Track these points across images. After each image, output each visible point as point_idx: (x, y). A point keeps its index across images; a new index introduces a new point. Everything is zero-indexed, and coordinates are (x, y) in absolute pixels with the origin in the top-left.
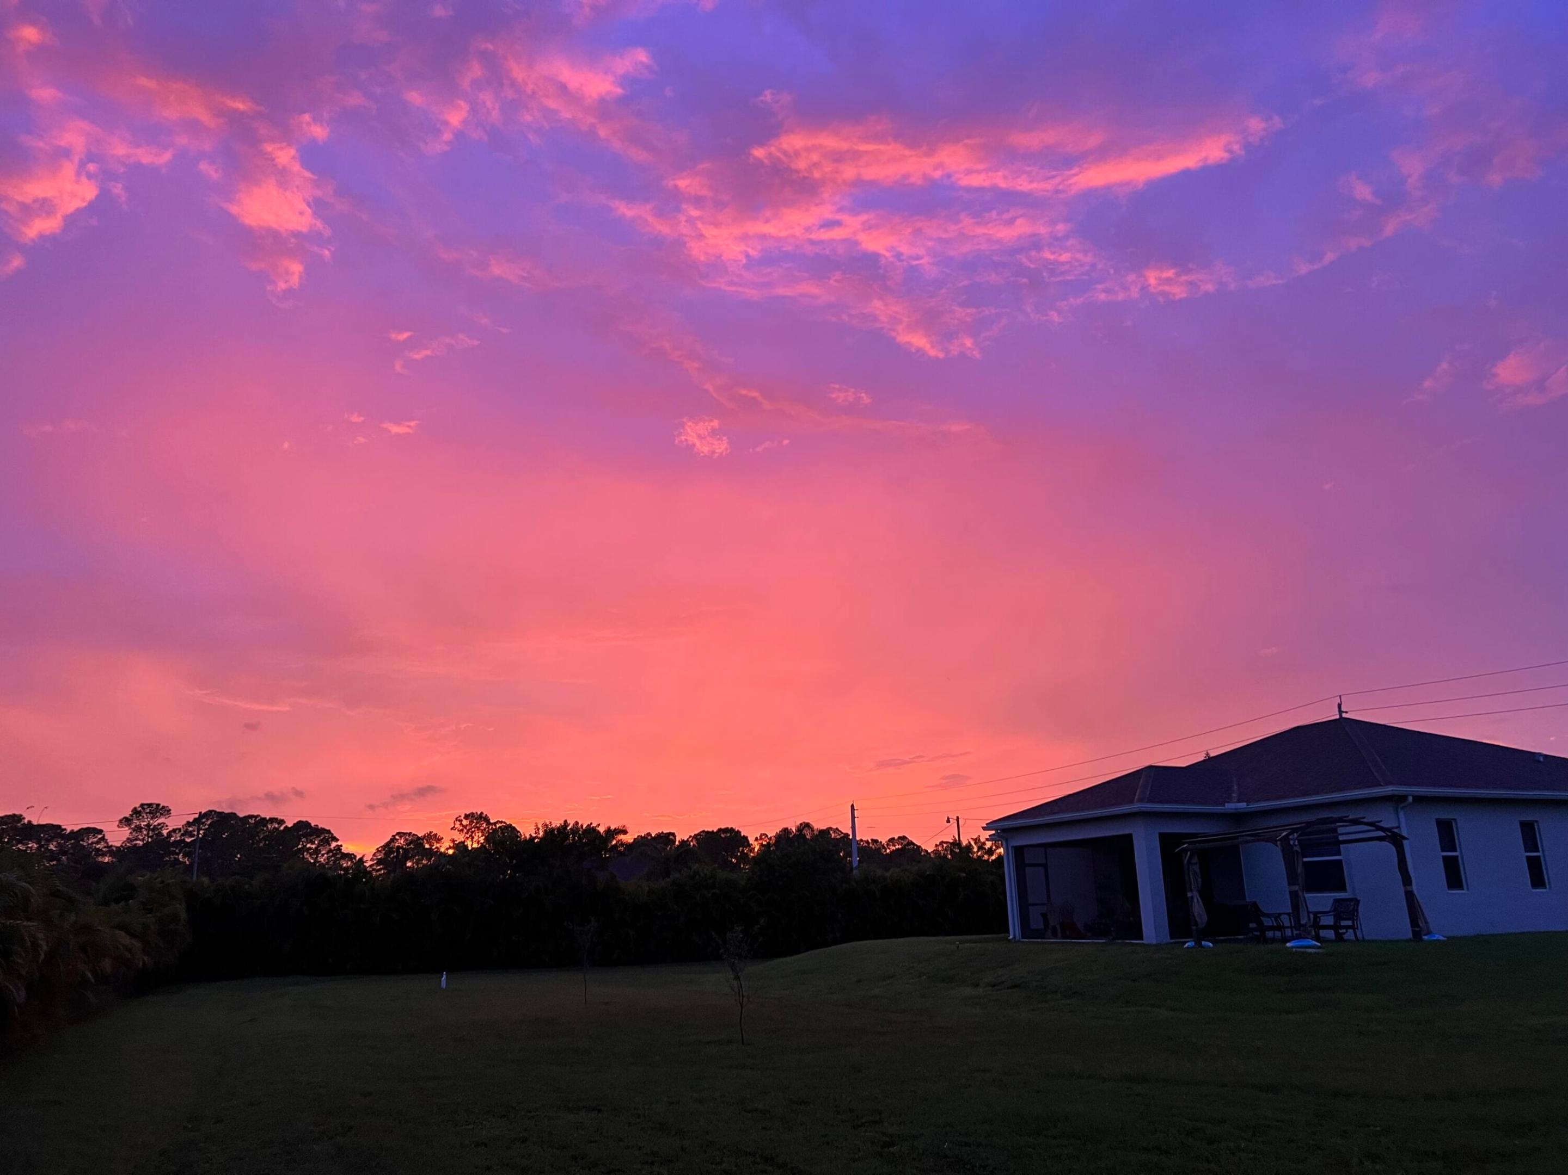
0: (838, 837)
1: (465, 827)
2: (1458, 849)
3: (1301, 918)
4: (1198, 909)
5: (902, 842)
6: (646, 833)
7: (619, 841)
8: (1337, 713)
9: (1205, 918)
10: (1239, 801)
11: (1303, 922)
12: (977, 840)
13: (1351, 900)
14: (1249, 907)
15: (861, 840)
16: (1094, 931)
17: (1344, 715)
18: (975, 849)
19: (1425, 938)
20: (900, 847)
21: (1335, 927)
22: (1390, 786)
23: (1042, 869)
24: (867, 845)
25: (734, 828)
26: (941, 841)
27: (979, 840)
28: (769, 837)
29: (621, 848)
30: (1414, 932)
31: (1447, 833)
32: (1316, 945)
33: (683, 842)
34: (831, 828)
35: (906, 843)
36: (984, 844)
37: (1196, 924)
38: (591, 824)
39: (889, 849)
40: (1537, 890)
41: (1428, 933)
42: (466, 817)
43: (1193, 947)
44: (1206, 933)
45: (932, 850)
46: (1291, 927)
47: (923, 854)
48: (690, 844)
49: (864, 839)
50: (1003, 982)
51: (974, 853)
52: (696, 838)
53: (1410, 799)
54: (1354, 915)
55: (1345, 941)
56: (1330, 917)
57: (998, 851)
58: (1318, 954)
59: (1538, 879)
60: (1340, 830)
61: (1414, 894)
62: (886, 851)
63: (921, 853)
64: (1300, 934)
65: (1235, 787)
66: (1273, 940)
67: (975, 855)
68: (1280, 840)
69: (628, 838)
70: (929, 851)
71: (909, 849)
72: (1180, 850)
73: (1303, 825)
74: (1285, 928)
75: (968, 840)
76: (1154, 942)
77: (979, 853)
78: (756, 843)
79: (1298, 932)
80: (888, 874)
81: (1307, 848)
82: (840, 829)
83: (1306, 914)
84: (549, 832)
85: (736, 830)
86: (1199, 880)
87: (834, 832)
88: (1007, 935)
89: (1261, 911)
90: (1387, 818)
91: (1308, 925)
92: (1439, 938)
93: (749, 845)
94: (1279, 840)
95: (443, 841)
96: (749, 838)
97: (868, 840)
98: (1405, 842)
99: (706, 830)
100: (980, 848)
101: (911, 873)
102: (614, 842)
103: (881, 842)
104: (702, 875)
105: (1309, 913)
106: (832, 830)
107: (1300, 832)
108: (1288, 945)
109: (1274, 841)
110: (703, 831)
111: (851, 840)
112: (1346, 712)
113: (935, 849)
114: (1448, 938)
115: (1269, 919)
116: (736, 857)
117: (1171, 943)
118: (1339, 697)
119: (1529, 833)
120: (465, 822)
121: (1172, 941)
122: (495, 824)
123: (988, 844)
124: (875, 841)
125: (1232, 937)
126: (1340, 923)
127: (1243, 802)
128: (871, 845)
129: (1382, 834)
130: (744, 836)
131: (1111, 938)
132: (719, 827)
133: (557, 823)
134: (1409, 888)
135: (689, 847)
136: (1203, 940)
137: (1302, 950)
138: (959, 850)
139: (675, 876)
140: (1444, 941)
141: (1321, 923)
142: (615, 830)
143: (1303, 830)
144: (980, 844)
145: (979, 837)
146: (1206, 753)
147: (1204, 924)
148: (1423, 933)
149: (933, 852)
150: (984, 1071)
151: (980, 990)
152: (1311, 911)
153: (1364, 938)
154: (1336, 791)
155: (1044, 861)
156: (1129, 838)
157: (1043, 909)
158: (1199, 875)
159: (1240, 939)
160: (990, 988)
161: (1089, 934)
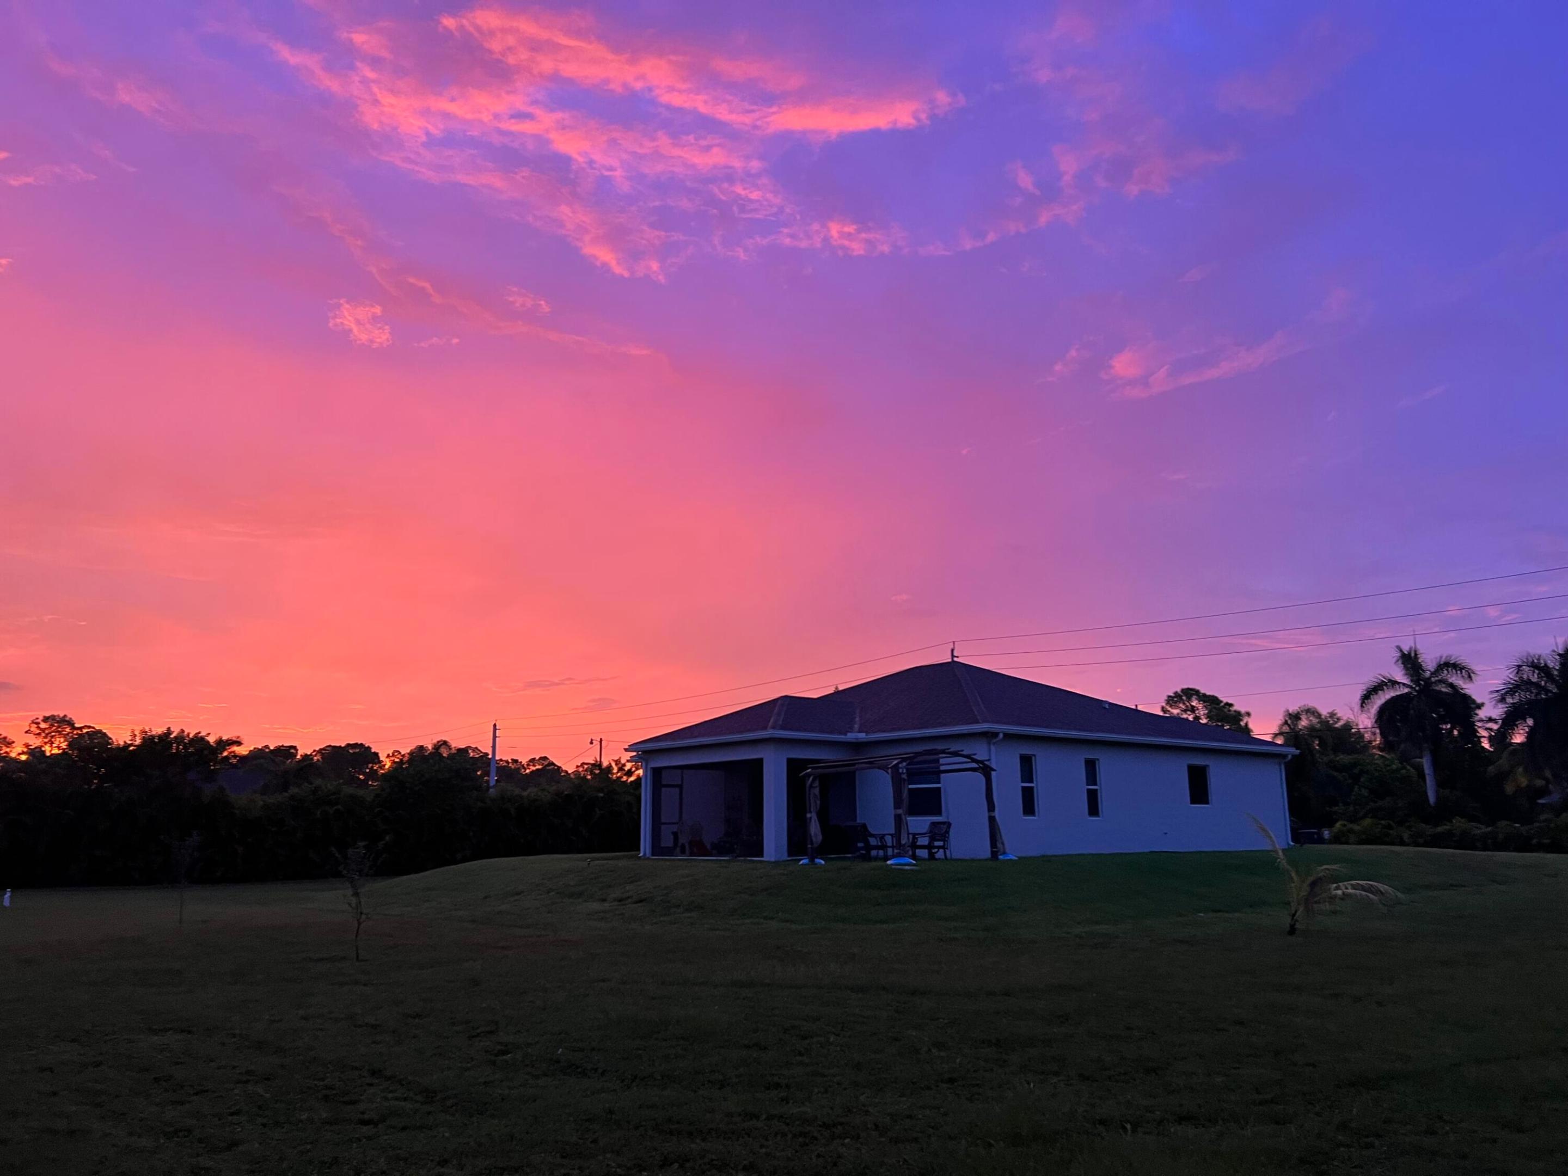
0: (477, 756)
1: (43, 730)
2: (1035, 782)
3: (902, 838)
4: (815, 829)
5: (543, 762)
7: (231, 752)
8: (950, 656)
9: (820, 838)
10: (860, 732)
11: (903, 842)
12: (617, 762)
13: (944, 823)
14: (858, 828)
15: (501, 760)
16: (719, 849)
17: (955, 659)
18: (615, 771)
19: (1001, 857)
20: (540, 767)
21: (929, 847)
22: (985, 724)
23: (677, 790)
24: (506, 765)
25: (364, 744)
26: (582, 762)
27: (620, 761)
28: (402, 754)
29: (233, 760)
30: (992, 852)
31: (1026, 761)
32: (911, 863)
33: (306, 757)
34: (470, 747)
35: (546, 763)
36: (624, 765)
37: (812, 844)
38: (200, 733)
39: (529, 769)
40: (1092, 818)
41: (1004, 853)
42: (46, 719)
43: (807, 864)
44: (821, 851)
46: (893, 847)
47: (562, 774)
48: (313, 758)
49: (504, 759)
50: (629, 897)
51: (614, 774)
52: (320, 753)
53: (1001, 735)
54: (945, 837)
55: (936, 859)
56: (926, 838)
57: (638, 772)
58: (912, 870)
59: (1094, 810)
60: (942, 761)
61: (996, 819)
62: (525, 771)
64: (900, 853)
65: (857, 719)
66: (876, 858)
67: (615, 776)
68: (891, 768)
69: (242, 750)
70: (570, 772)
71: (549, 769)
72: (805, 774)
73: (911, 755)
74: (888, 847)
75: (609, 761)
76: (773, 860)
77: (619, 774)
78: (388, 760)
79: (898, 851)
80: (525, 794)
81: (914, 776)
82: (479, 748)
83: (906, 835)
84: (149, 741)
85: (367, 746)
86: (818, 802)
87: (474, 751)
88: (638, 852)
89: (868, 831)
90: (981, 751)
91: (907, 844)
92: (1012, 858)
93: (380, 762)
95: (14, 745)
96: (380, 755)
97: (507, 760)
98: (993, 773)
100: (621, 769)
101: (549, 793)
102: (225, 754)
103: (521, 762)
104: (325, 791)
105: (909, 834)
106: (470, 749)
107: (907, 762)
108: (889, 862)
109: (884, 768)
110: (330, 746)
111: (490, 759)
112: (958, 657)
113: (576, 769)
114: (1019, 858)
115: (874, 839)
116: (364, 774)
117: (788, 861)
119: (1091, 766)
120: (43, 725)
121: (790, 858)
122: (81, 729)
123: (628, 766)
124: (515, 761)
125: (842, 855)
126: (933, 843)
127: (862, 732)
128: (510, 765)
129: (974, 765)
130: (375, 752)
131: (735, 855)
133: (158, 730)
134: (992, 814)
135: (311, 762)
136: (817, 858)
137: (899, 867)
138: (599, 771)
139: (294, 790)
140: (1015, 860)
141: (918, 844)
142: (227, 740)
143: (911, 760)
144: (620, 765)
145: (620, 758)
146: (835, 686)
147: (819, 842)
148: (999, 854)
149: (572, 772)
150: (603, 981)
151: (606, 905)
152: (910, 832)
153: (951, 857)
154: (941, 726)
155: (680, 783)
156: (759, 762)
157: (675, 828)
158: (819, 797)
159: (849, 858)
160: (616, 903)
161: (714, 852)
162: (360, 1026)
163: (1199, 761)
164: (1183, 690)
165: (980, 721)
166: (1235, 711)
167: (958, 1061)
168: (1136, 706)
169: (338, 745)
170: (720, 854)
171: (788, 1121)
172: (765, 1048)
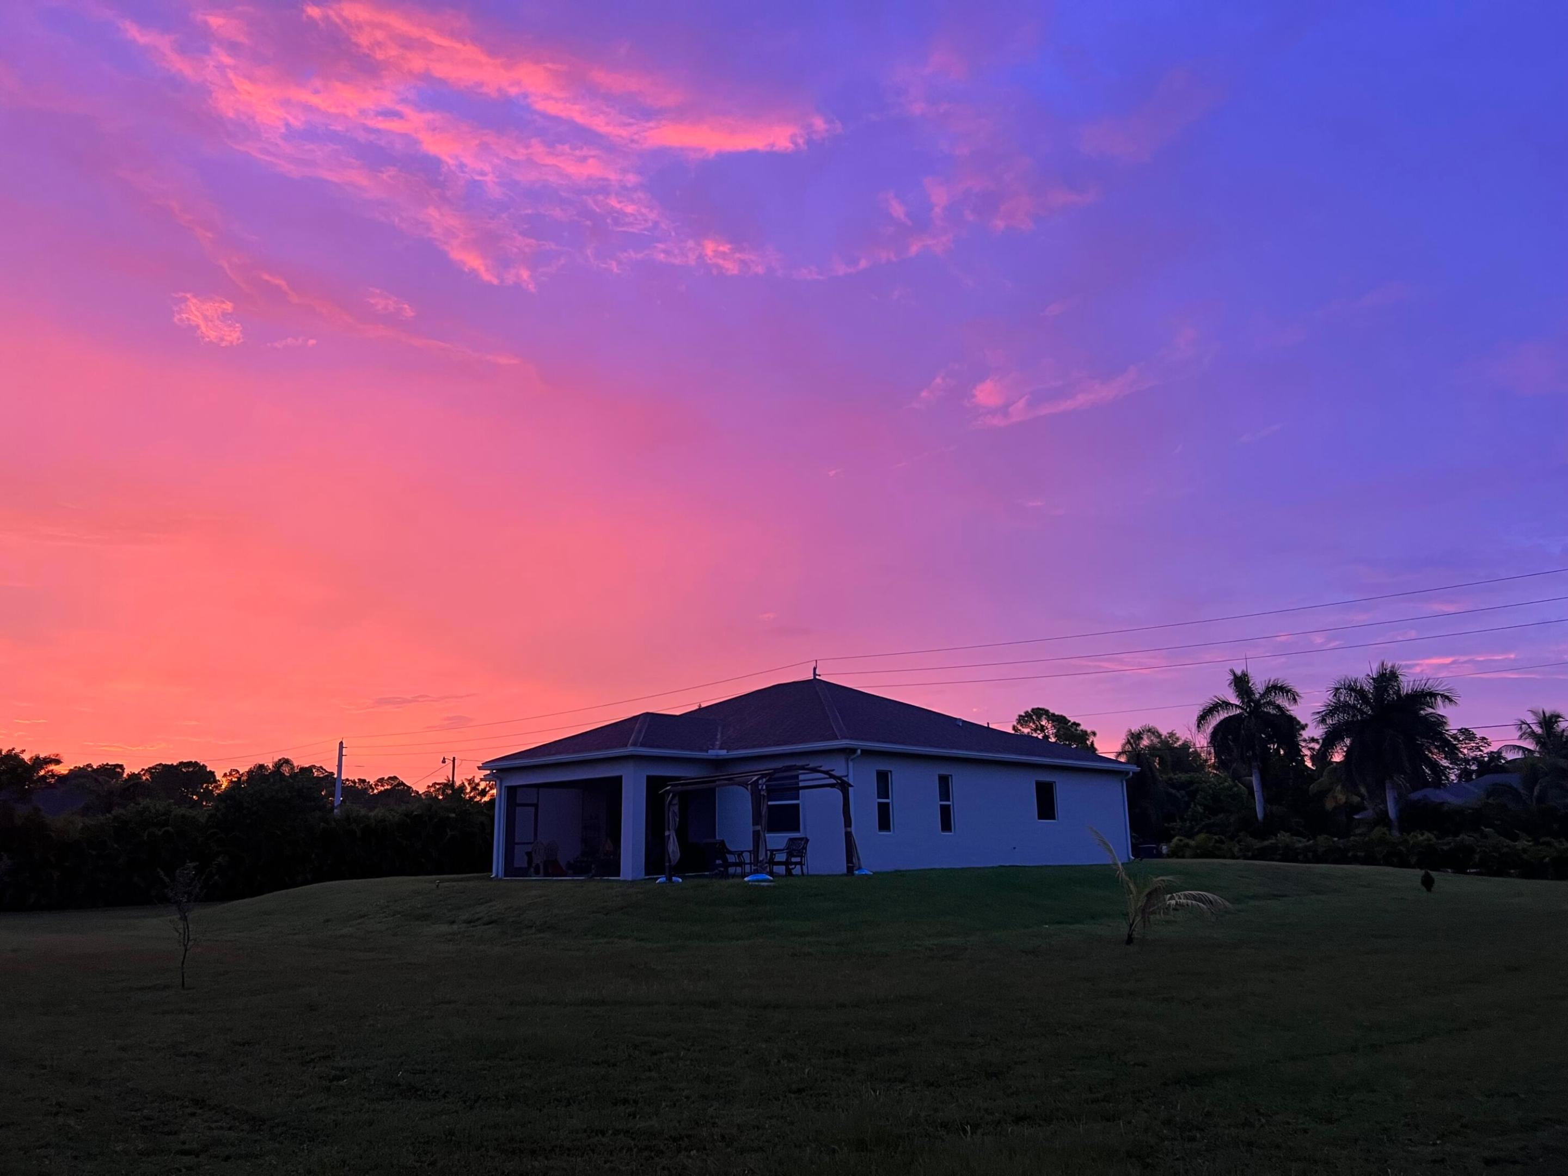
0: (322, 776)
2: (891, 797)
3: (759, 855)
4: (673, 848)
5: (392, 782)
6: (85, 764)
7: (48, 772)
8: (812, 675)
9: (679, 855)
10: (721, 748)
11: (761, 859)
12: (471, 781)
13: (801, 839)
14: (717, 846)
15: (347, 780)
16: (577, 868)
17: (817, 677)
18: (468, 790)
19: (856, 872)
20: (389, 787)
21: (787, 863)
22: (844, 740)
23: (533, 809)
24: (353, 785)
25: (199, 762)
26: (434, 782)
27: (474, 781)
28: (241, 773)
29: (51, 780)
30: (848, 868)
31: (883, 778)
32: (768, 879)
33: (132, 776)
34: (314, 766)
35: (396, 783)
36: (478, 784)
37: (670, 860)
38: (13, 749)
39: (377, 789)
40: (945, 833)
41: (860, 868)
43: (664, 883)
44: (679, 869)
45: (424, 791)
46: (750, 864)
47: (413, 795)
48: (141, 778)
49: (350, 779)
50: (479, 919)
51: (467, 793)
52: (149, 772)
53: (859, 751)
54: (803, 852)
55: (793, 875)
56: (783, 854)
57: (492, 792)
58: (768, 886)
59: (946, 825)
60: (801, 777)
61: (852, 835)
62: (373, 791)
63: (411, 794)
64: (757, 869)
65: (719, 736)
66: (734, 876)
67: (467, 796)
69: (62, 769)
70: (420, 793)
71: (398, 790)
72: (664, 791)
73: (770, 771)
74: (745, 864)
75: (462, 780)
76: (630, 879)
77: (472, 794)
78: (224, 779)
79: (755, 868)
80: (372, 814)
81: (773, 793)
82: (324, 768)
83: (764, 850)
85: (201, 764)
86: (677, 820)
87: (317, 770)
88: (489, 874)
89: (727, 849)
90: (839, 767)
91: (765, 861)
92: (867, 873)
93: (215, 781)
94: (750, 784)
96: (216, 774)
97: (354, 780)
98: (850, 789)
99: (164, 763)
100: (474, 789)
101: (398, 813)
102: (42, 773)
103: (369, 782)
104: (153, 811)
105: (767, 850)
106: (315, 768)
107: (767, 778)
108: (746, 879)
109: (744, 785)
110: (160, 765)
111: (335, 779)
112: (819, 675)
113: (427, 790)
114: (874, 873)
115: (733, 856)
116: (198, 794)
117: (645, 879)
118: (815, 662)
119: (944, 781)
121: (647, 877)
123: (482, 785)
124: (364, 781)
125: (701, 873)
126: (791, 859)
127: (723, 749)
128: (357, 785)
129: (833, 781)
130: (210, 771)
131: (591, 875)
132: (181, 761)
134: (849, 829)
135: (140, 781)
136: (674, 876)
137: (757, 883)
138: (452, 791)
139: (117, 811)
140: (870, 875)
141: (775, 860)
142: (45, 759)
143: (770, 776)
144: (474, 785)
145: (474, 777)
146: (698, 704)
147: (676, 861)
148: (855, 868)
149: (424, 793)
150: (449, 1002)
151: (455, 927)
152: (768, 849)
153: (808, 873)
154: (801, 743)
155: (535, 802)
156: (619, 779)
157: (529, 848)
158: (678, 815)
159: (707, 875)
160: (464, 925)
161: (570, 872)
162: (184, 1055)
163: (1046, 777)
164: (1033, 710)
165: (839, 738)
166: (1082, 731)
167: (807, 1070)
168: (988, 724)
169: (170, 764)
170: (575, 874)
171: (634, 1136)
172: (614, 1065)
